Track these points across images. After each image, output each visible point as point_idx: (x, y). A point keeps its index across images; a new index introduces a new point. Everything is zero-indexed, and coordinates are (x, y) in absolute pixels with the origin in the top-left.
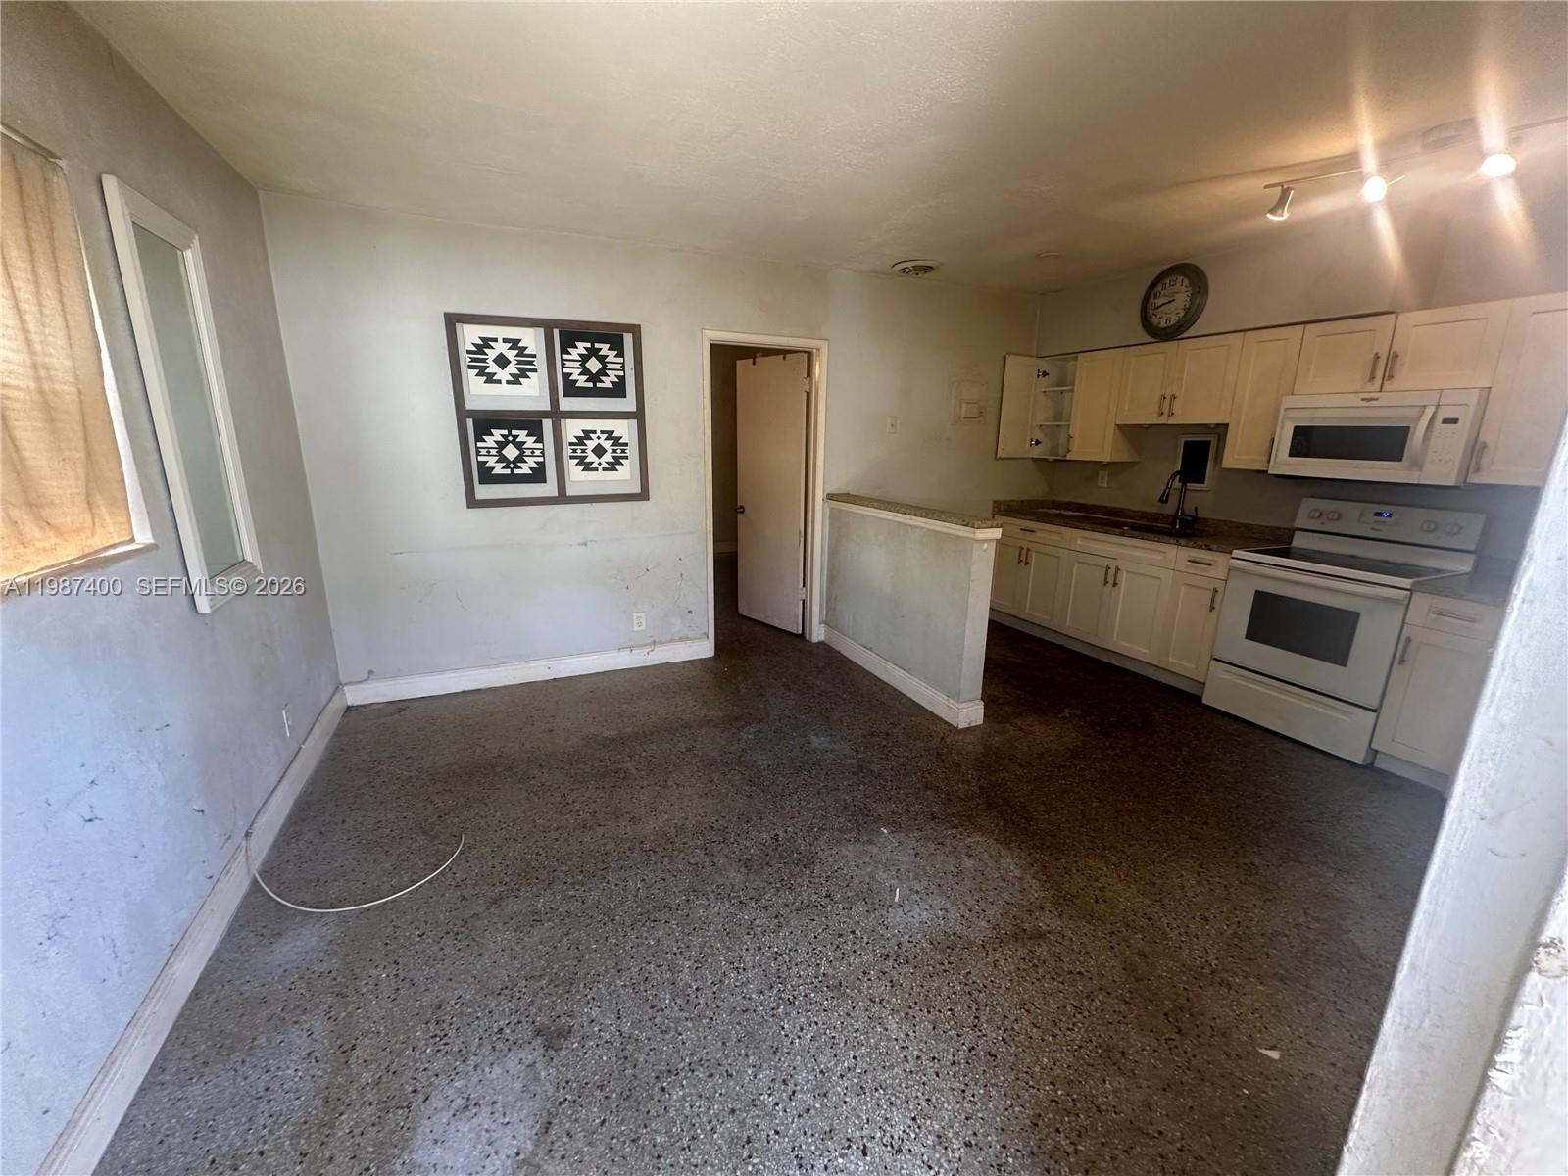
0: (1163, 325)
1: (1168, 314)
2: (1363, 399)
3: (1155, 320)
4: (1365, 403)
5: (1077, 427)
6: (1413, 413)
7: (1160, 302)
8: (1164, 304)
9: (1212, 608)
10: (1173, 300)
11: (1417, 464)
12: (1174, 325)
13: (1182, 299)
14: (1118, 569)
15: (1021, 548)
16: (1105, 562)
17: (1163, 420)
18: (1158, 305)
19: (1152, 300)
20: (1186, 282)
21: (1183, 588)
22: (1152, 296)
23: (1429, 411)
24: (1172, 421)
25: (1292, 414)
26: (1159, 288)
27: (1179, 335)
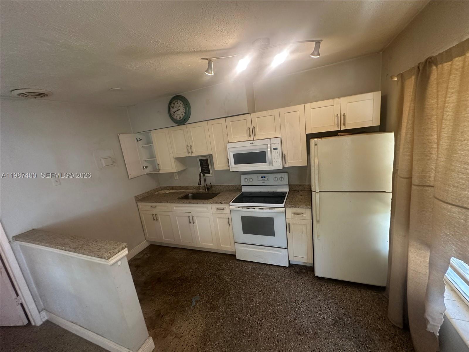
0: (178, 119)
1: (180, 114)
2: (250, 143)
3: (175, 117)
4: (251, 145)
5: (160, 160)
6: (265, 147)
7: (174, 110)
8: (176, 111)
9: (229, 225)
10: (179, 109)
11: (271, 163)
12: (183, 119)
13: (182, 109)
14: (193, 217)
15: (153, 215)
16: (188, 215)
17: (190, 155)
18: (174, 111)
19: (171, 110)
20: (181, 103)
21: (217, 219)
22: (171, 108)
23: (269, 146)
24: (193, 155)
25: (231, 150)
26: (172, 105)
27: (185, 123)
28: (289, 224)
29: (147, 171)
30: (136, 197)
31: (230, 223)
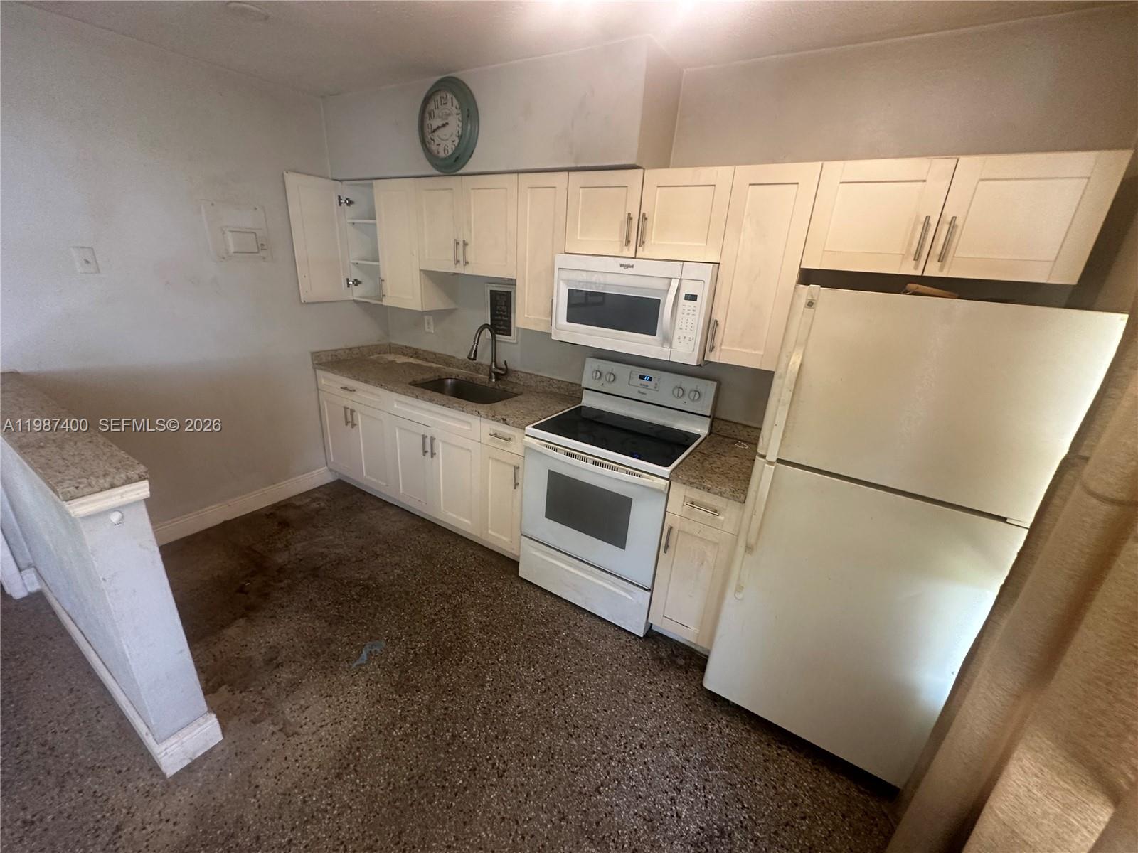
0: (442, 154)
1: (446, 141)
2: (621, 266)
3: (434, 147)
4: (623, 270)
5: (387, 268)
6: (660, 285)
7: (436, 123)
8: (439, 127)
9: (516, 485)
10: (447, 124)
11: (667, 340)
12: (452, 154)
13: (455, 124)
14: (432, 439)
15: (346, 408)
16: (423, 430)
17: (459, 269)
18: (434, 127)
19: (428, 122)
20: (455, 102)
21: (491, 461)
22: (427, 115)
23: (675, 284)
24: (469, 271)
25: (565, 275)
26: (431, 106)
27: (458, 170)
28: (670, 529)
29: (357, 293)
30: (315, 355)
31: (519, 481)
